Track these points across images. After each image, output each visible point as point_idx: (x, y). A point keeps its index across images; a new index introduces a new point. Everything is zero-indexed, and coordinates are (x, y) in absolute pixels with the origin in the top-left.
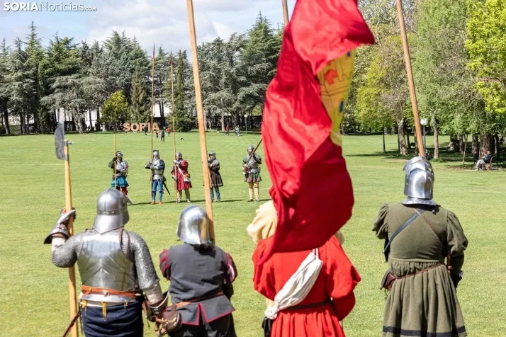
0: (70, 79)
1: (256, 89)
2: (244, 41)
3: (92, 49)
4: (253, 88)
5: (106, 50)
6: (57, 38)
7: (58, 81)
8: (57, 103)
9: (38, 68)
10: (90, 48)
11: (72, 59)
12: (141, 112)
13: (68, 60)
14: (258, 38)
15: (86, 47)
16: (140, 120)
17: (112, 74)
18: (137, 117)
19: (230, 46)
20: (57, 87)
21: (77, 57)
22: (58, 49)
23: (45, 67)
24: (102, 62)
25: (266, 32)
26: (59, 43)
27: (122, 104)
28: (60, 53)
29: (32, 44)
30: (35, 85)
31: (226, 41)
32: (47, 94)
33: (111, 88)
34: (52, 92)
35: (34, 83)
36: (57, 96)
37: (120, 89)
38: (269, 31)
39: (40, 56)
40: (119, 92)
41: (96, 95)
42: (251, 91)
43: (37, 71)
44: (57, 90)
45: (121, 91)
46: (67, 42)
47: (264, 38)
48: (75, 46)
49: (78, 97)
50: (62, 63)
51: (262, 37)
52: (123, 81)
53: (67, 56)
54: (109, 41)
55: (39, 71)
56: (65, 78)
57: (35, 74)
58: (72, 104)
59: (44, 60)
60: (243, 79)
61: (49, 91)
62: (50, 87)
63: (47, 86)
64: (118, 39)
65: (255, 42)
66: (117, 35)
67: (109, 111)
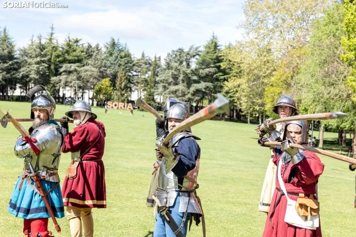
0: (73, 66)
1: (204, 86)
2: (199, 51)
3: (94, 48)
4: (202, 86)
5: (104, 50)
6: (69, 38)
7: (65, 67)
8: (62, 82)
9: (51, 57)
10: (93, 47)
11: (77, 53)
12: (122, 95)
13: (75, 53)
14: (210, 50)
15: (90, 46)
16: (120, 100)
17: (105, 66)
18: (119, 98)
19: (188, 54)
20: (64, 71)
21: (82, 52)
22: (69, 45)
23: (58, 56)
24: (98, 57)
25: (216, 46)
26: (70, 41)
27: (108, 88)
28: (70, 48)
29: (51, 39)
30: (49, 68)
31: (186, 50)
32: (56, 75)
33: (103, 76)
34: (60, 74)
35: (48, 67)
36: (63, 77)
37: (108, 77)
38: (218, 46)
39: (55, 48)
40: (107, 79)
41: (91, 80)
42: (200, 87)
43: (51, 59)
44: (64, 73)
45: (109, 78)
46: (77, 41)
47: (214, 50)
48: (83, 45)
49: (78, 80)
50: (70, 55)
51: (212, 50)
52: (112, 72)
53: (74, 51)
54: (107, 44)
55: (52, 58)
56: (69, 65)
57: (49, 60)
58: (72, 84)
59: (57, 52)
60: (195, 78)
61: (57, 73)
62: (59, 71)
63: (57, 70)
64: (114, 43)
65: (208, 53)
66: (113, 40)
67: (99, 92)
